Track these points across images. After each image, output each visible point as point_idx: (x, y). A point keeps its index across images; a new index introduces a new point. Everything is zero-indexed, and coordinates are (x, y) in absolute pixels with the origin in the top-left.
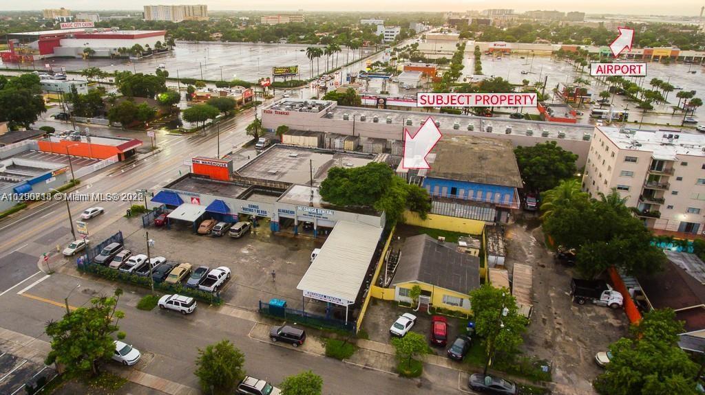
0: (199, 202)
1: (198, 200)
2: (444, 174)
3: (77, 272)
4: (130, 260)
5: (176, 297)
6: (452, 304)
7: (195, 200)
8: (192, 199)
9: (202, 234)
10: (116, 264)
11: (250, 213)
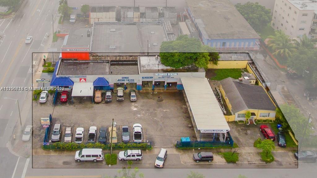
0: (86, 80)
1: (85, 79)
2: (217, 34)
3: (46, 151)
4: (77, 134)
5: (130, 152)
6: (264, 116)
7: (83, 80)
8: (80, 79)
9: (98, 103)
10: (68, 139)
11: (123, 82)
